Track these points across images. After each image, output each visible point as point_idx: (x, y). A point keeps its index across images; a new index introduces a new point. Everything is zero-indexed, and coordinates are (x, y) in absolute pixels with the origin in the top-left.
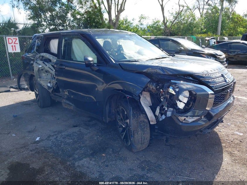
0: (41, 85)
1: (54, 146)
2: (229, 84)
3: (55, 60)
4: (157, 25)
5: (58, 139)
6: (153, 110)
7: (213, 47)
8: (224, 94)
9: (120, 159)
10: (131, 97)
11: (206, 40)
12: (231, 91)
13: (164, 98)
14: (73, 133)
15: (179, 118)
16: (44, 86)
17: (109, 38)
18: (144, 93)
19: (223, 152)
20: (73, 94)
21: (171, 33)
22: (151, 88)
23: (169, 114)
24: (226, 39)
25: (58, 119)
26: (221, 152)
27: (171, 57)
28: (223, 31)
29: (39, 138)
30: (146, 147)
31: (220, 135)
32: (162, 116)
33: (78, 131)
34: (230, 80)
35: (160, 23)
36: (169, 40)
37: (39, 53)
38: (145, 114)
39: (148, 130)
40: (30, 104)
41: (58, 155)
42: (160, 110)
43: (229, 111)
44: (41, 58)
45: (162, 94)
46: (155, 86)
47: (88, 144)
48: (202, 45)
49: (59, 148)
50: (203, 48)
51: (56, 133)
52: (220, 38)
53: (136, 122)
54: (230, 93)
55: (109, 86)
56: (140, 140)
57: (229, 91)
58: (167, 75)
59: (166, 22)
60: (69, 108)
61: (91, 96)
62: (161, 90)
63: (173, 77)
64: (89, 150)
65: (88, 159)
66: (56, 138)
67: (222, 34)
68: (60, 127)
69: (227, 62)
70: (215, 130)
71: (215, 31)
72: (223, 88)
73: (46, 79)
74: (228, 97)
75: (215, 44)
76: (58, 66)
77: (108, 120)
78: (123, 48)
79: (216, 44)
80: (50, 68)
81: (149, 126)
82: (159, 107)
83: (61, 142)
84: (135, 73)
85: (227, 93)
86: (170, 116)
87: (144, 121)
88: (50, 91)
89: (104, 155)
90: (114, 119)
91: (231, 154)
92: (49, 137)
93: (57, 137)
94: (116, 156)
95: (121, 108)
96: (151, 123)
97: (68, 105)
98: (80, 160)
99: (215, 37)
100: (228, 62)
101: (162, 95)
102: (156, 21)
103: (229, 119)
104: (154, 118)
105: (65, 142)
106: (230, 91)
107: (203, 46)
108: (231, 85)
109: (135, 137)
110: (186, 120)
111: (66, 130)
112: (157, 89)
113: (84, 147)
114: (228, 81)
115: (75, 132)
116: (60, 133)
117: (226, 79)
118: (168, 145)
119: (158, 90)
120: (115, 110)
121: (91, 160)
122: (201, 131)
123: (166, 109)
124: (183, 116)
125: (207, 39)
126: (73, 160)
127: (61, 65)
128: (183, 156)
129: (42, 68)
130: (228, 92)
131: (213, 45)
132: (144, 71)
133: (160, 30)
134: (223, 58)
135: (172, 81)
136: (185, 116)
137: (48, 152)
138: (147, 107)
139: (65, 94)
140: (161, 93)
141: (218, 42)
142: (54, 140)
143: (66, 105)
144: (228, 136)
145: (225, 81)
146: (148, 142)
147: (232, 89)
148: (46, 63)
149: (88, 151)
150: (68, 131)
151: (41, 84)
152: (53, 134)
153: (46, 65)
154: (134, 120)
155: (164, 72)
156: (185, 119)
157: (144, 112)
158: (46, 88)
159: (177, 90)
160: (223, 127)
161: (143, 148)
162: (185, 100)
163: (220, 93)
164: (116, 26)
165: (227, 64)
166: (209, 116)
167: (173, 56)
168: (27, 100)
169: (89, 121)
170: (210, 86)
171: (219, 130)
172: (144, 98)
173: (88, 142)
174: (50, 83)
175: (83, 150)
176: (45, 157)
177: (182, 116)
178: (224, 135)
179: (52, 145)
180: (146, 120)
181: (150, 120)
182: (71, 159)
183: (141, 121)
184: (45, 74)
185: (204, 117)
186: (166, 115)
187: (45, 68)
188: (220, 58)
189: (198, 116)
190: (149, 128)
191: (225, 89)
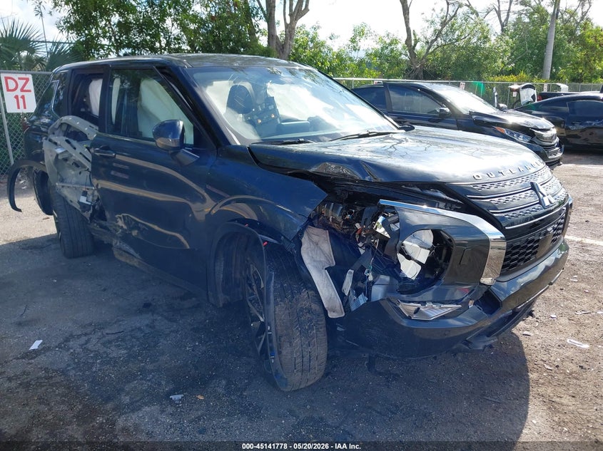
0: (64, 199)
1: (73, 369)
2: (552, 211)
3: (95, 136)
4: (392, 51)
5: (90, 346)
6: (337, 278)
7: (527, 109)
8: (536, 238)
9: (242, 413)
10: (275, 242)
11: (512, 90)
12: (559, 229)
13: (367, 247)
14: (133, 330)
15: (400, 306)
16: (71, 201)
17: (247, 80)
18: (312, 230)
19: (531, 397)
20: (136, 226)
21: (425, 72)
22: (331, 219)
23: (378, 292)
24: (564, 88)
25: (105, 290)
26: (524, 398)
27: (403, 131)
28: (557, 69)
29: (41, 341)
30: (317, 378)
31: (525, 346)
32: (357, 295)
33: (147, 325)
34: (553, 201)
35: (400, 47)
36: (414, 89)
37: (61, 116)
38: (312, 290)
39: (320, 335)
40: (42, 248)
41: (77, 393)
42: (355, 279)
43: (551, 284)
44: (64, 128)
45: (360, 234)
46: (341, 212)
47: (166, 363)
48: (498, 102)
49: (87, 373)
50: (501, 109)
51: (89, 330)
52: (549, 86)
53: (287, 311)
54: (554, 235)
55: (224, 208)
56: (299, 360)
57: (550, 229)
58: (374, 183)
59: (413, 42)
60: (128, 261)
61: (178, 235)
62: (358, 225)
63: (390, 189)
64: (163, 383)
65: (155, 408)
66: (86, 344)
67: (554, 77)
68: (103, 312)
69: (561, 148)
70: (514, 331)
71: (538, 69)
72: (534, 223)
73: (77, 183)
74: (547, 248)
75: (534, 100)
76: (98, 151)
77: (222, 298)
78: (275, 107)
79: (536, 101)
80: (84, 156)
81: (324, 322)
82: (353, 271)
83: (96, 357)
84: (290, 175)
85: (545, 234)
86: (379, 297)
87: (310, 310)
88: (87, 214)
89: (201, 398)
90: (241, 299)
91: (552, 406)
92: (67, 340)
93: (87, 342)
94: (232, 403)
95: (253, 269)
96: (331, 315)
97: (127, 255)
98: (133, 411)
99: (536, 82)
100: (563, 146)
101: (361, 239)
102: (388, 41)
103: (555, 301)
104: (338, 301)
105: (107, 356)
106: (554, 229)
107: (501, 105)
108: (560, 213)
109: (284, 352)
110: (422, 312)
111: (115, 323)
112: (347, 222)
113: (153, 371)
114: (547, 203)
115: (139, 329)
116: (100, 329)
117: (544, 196)
118: (380, 374)
119: (350, 225)
120: (241, 273)
121: (163, 411)
122: (467, 343)
123: (371, 278)
124: (413, 302)
125: (515, 87)
126: (114, 410)
127: (107, 148)
128: (416, 408)
129: (66, 155)
130: (547, 232)
131: (528, 102)
132: (313, 170)
133: (399, 63)
134: (552, 137)
135: (383, 202)
136: (419, 303)
137: (52, 385)
138: (319, 271)
139: (119, 226)
140: (357, 234)
141: (542, 96)
142: (79, 350)
143: (121, 255)
144: (547, 350)
145: (540, 202)
146: (323, 367)
147: (559, 224)
148: (74, 143)
149: (160, 384)
150: (120, 325)
151: (66, 197)
152: (80, 333)
153: (75, 149)
154: (283, 305)
155: (364, 174)
156: (417, 311)
157: (310, 286)
158: (78, 207)
159: (395, 227)
160: (537, 324)
161: (309, 383)
162: (423, 256)
163: (524, 238)
164: (287, 52)
165: (561, 151)
166: (489, 301)
167: (407, 130)
168: (38, 236)
169: (182, 298)
170: (494, 217)
171: (526, 332)
172: (312, 246)
173: (165, 358)
174: (85, 194)
175: (149, 380)
176: (42, 401)
177: (410, 302)
178: (539, 347)
179: (69, 365)
180: (315, 307)
181: (326, 306)
182: (109, 406)
183: (302, 309)
184: (74, 170)
185: (474, 304)
186: (369, 295)
187: (72, 156)
188: (543, 138)
189: (457, 302)
190: (323, 330)
191: (538, 224)
